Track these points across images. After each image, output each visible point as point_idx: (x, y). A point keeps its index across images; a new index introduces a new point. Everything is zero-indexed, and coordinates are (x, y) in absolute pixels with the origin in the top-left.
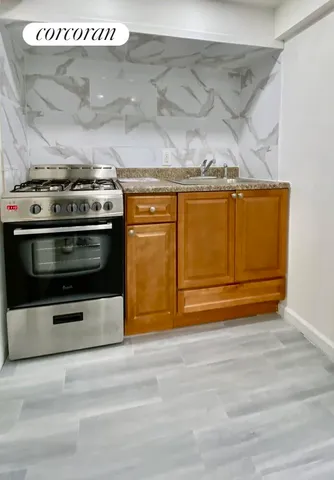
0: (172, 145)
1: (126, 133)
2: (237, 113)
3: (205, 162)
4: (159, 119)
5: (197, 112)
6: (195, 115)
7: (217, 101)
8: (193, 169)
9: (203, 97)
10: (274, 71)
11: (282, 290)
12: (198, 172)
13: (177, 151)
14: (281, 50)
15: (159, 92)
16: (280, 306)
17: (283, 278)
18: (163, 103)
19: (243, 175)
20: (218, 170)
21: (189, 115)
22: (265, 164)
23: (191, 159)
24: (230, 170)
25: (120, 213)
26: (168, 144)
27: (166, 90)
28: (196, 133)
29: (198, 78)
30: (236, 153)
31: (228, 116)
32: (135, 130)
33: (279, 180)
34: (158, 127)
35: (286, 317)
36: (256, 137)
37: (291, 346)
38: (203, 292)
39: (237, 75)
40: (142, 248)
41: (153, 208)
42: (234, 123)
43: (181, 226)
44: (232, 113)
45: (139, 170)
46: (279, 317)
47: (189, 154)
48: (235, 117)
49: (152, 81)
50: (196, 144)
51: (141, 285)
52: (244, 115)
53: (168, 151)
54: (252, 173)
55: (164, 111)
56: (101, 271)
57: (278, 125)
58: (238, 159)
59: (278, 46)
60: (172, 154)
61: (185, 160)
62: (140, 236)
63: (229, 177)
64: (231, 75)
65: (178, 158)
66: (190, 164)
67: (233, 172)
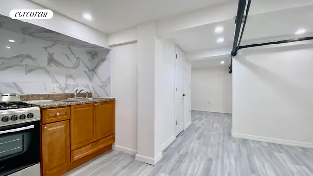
0: (57, 82)
1: (26, 74)
2: (91, 69)
3: (77, 91)
4: (49, 68)
5: (71, 67)
6: (70, 68)
7: (81, 63)
8: (69, 94)
9: (74, 60)
10: (107, 57)
11: (114, 139)
12: (73, 96)
13: (60, 85)
14: (110, 50)
15: (49, 54)
16: (113, 145)
17: (114, 134)
18: (51, 60)
19: (94, 96)
20: (82, 94)
21: (67, 68)
22: (105, 91)
23: (68, 89)
24: (89, 94)
25: (39, 119)
26: (54, 81)
27: (53, 54)
28: (71, 76)
29: (71, 51)
30: (90, 86)
31: (86, 70)
32: (32, 72)
33: (112, 97)
34: (48, 72)
35: (115, 149)
36: (100, 80)
37: (119, 156)
38: (83, 148)
39: (90, 53)
40: (51, 135)
41: (58, 114)
42: (90, 74)
43: (72, 121)
44: (88, 69)
45: (35, 95)
46: (113, 150)
47: (67, 87)
48: (89, 71)
49: (44, 48)
50: (71, 82)
51: (51, 154)
52: (94, 70)
53: (55, 85)
54: (99, 95)
55: (52, 64)
56: (25, 153)
57: (110, 77)
58: (92, 89)
59: (109, 48)
60: (57, 87)
61: (65, 89)
62: (49, 129)
63: (88, 97)
64: (88, 53)
65: (61, 89)
66: (67, 92)
67: (90, 95)
